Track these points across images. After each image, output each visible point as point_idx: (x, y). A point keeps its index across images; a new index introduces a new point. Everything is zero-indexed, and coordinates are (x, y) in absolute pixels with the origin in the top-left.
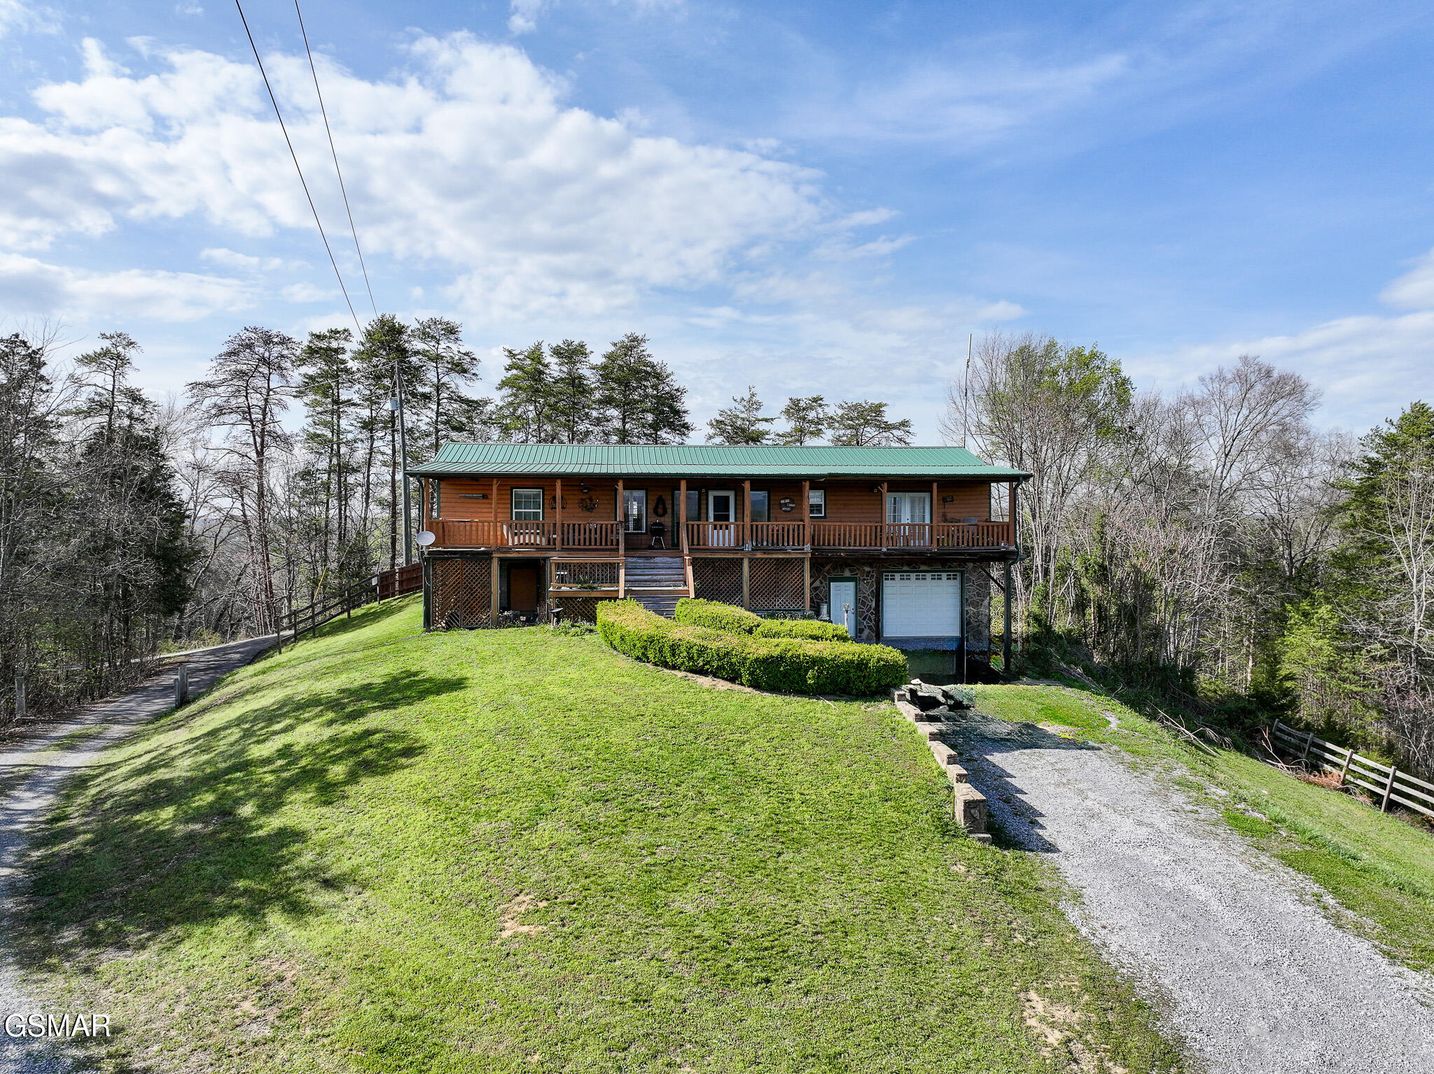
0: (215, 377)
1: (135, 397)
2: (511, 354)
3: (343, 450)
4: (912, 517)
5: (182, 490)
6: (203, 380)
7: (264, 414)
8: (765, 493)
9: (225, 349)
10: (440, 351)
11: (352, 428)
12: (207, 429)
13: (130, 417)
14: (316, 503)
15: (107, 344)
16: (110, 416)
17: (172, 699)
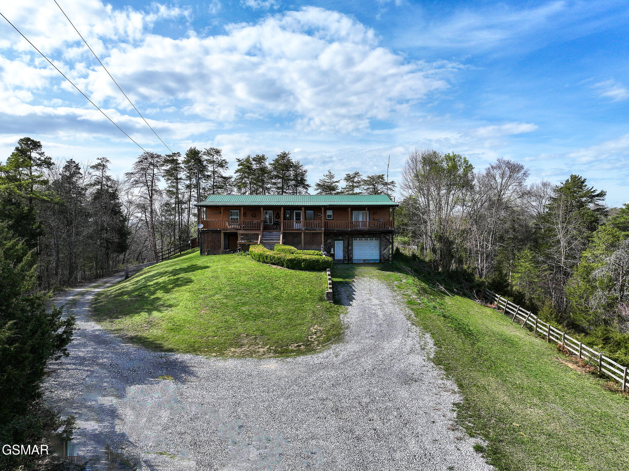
0: (134, 171)
1: (108, 179)
2: (239, 160)
3: (180, 196)
4: (363, 219)
5: (124, 210)
6: (130, 172)
7: (152, 183)
8: (313, 211)
9: (138, 160)
10: (214, 159)
11: (183, 188)
12: (132, 189)
13: (107, 186)
14: (171, 215)
15: (99, 161)
16: (101, 185)
17: (124, 278)
